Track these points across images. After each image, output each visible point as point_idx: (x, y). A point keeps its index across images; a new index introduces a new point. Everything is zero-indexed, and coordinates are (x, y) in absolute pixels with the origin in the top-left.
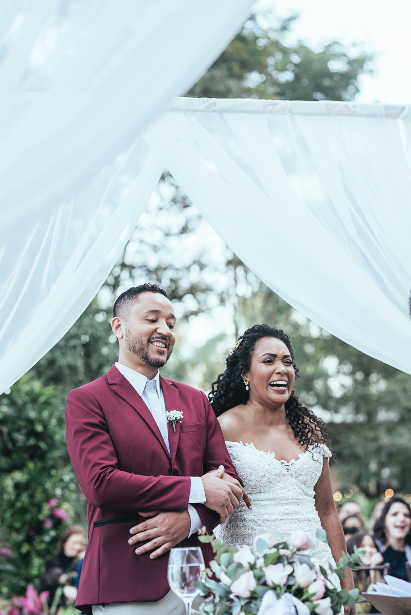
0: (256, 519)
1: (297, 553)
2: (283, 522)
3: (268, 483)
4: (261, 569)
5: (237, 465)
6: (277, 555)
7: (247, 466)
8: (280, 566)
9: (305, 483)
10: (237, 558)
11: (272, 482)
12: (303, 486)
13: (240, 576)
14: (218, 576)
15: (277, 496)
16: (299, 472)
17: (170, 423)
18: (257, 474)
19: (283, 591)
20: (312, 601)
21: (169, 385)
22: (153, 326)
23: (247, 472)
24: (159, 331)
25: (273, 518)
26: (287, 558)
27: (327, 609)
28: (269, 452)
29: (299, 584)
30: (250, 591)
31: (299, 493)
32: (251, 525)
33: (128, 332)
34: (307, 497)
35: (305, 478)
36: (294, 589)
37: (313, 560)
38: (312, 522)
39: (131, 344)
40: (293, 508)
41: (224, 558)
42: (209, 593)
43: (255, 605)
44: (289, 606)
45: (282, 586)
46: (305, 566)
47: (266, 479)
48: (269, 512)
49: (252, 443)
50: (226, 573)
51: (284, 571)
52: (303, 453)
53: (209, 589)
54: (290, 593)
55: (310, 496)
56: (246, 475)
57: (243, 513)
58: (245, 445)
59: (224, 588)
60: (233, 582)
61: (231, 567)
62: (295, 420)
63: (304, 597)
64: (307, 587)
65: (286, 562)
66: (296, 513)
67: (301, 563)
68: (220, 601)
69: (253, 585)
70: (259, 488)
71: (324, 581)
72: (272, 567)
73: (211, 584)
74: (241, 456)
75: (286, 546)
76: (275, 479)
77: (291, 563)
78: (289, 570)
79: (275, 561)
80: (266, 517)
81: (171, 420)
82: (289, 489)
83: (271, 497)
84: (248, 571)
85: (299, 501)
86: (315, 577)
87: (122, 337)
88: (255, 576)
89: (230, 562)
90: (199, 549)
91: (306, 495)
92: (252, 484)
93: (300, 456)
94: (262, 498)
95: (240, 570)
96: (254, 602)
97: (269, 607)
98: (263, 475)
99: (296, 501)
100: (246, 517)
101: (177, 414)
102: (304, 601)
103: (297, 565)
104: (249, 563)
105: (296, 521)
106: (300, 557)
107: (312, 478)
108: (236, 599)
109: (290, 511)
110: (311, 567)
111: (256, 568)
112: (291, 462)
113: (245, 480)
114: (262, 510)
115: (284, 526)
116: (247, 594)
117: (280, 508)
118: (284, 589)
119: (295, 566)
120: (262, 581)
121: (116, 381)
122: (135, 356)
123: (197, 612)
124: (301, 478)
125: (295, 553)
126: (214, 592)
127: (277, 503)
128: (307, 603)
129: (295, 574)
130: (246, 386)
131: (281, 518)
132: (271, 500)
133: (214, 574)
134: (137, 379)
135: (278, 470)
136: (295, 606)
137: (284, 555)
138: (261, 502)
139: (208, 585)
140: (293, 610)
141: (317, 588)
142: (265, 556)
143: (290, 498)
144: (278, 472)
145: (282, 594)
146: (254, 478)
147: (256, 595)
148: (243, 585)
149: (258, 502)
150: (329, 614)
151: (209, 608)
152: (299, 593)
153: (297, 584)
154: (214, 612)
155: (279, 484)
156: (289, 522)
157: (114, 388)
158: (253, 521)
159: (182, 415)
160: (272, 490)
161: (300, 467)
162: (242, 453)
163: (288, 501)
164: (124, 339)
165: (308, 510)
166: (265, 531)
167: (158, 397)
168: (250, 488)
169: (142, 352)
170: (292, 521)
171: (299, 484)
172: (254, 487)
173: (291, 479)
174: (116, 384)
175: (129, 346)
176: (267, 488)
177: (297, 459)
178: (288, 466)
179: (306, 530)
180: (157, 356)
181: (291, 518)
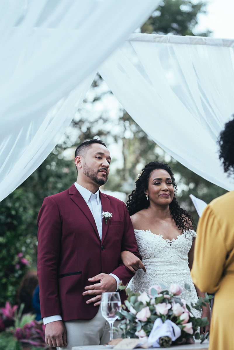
1: (174, 297)
2: (168, 275)
3: (159, 252)
4: (153, 305)
5: (141, 242)
6: (163, 298)
7: (146, 243)
8: (164, 304)
9: (181, 252)
10: (140, 299)
11: (161, 251)
12: (180, 254)
13: (141, 309)
14: (129, 308)
15: (165, 260)
16: (177, 246)
17: (104, 219)
18: (152, 247)
19: (165, 319)
20: (181, 324)
21: (105, 197)
22: (99, 162)
23: (147, 246)
25: (162, 273)
26: (168, 299)
27: (190, 329)
28: (159, 235)
29: (175, 315)
30: (147, 318)
31: (177, 258)
32: (150, 276)
33: (85, 164)
34: (182, 260)
35: (181, 249)
36: (172, 317)
37: (182, 301)
38: (185, 275)
40: (174, 267)
41: (132, 298)
42: (123, 318)
43: (150, 326)
44: (169, 327)
45: (165, 315)
46: (178, 305)
47: (157, 250)
48: (160, 269)
49: (149, 230)
50: (134, 308)
51: (166, 307)
52: (180, 235)
53: (123, 316)
54: (170, 319)
55: (185, 260)
56: (146, 248)
58: (145, 231)
59: (132, 316)
60: (137, 313)
61: (136, 304)
62: (176, 215)
63: (177, 322)
64: (179, 316)
65: (167, 302)
66: (176, 270)
67: (176, 303)
68: (129, 323)
69: (149, 314)
70: (154, 255)
71: (188, 313)
72: (160, 304)
73: (125, 313)
74: (143, 237)
75: (167, 293)
76: (163, 250)
77: (170, 303)
78: (169, 306)
79: (161, 301)
80: (158, 272)
81: (105, 217)
82: (172, 256)
83: (161, 260)
84: (146, 307)
85: (177, 263)
86: (183, 310)
88: (150, 310)
89: (136, 301)
90: (118, 294)
91: (183, 259)
92: (149, 252)
93: (178, 237)
94: (156, 261)
95: (141, 306)
96: (149, 324)
97: (158, 327)
98: (156, 247)
99: (175, 263)
101: (108, 214)
102: (177, 324)
104: (147, 302)
105: (176, 275)
106: (175, 299)
107: (185, 249)
108: (139, 322)
109: (172, 269)
110: (182, 305)
111: (150, 305)
112: (173, 240)
113: (146, 251)
114: (156, 268)
115: (168, 277)
116: (146, 320)
117: (166, 267)
118: (166, 317)
119: (173, 304)
120: (154, 312)
123: (116, 329)
124: (178, 249)
125: (172, 297)
126: (126, 318)
127: (164, 264)
128: (179, 325)
129: (173, 309)
130: (147, 197)
131: (167, 273)
132: (161, 262)
133: (127, 308)
134: (85, 193)
135: (165, 244)
136: (172, 327)
137: (166, 298)
138: (155, 263)
139: (123, 314)
140: (171, 329)
141: (184, 317)
142: (156, 298)
143: (172, 261)
144: (165, 246)
145: (165, 320)
146: (151, 250)
147: (150, 320)
148: (143, 314)
149: (153, 263)
150: (191, 332)
151: (123, 327)
152: (175, 319)
153: (173, 315)
154: (126, 329)
155: (166, 253)
156: (171, 275)
157: (72, 197)
158: (151, 274)
159: (112, 215)
160: (161, 256)
161: (178, 243)
162: (144, 235)
163: (171, 263)
164: (82, 169)
165: (183, 268)
166: (157, 280)
167: (98, 204)
168: (149, 255)
169: (93, 176)
170: (173, 275)
171: (177, 253)
172: (151, 254)
173: (172, 250)
174: (73, 195)
175: (85, 172)
176: (159, 255)
177: (176, 238)
178: (171, 242)
179: (181, 280)
180: (102, 178)
181: (173, 273)
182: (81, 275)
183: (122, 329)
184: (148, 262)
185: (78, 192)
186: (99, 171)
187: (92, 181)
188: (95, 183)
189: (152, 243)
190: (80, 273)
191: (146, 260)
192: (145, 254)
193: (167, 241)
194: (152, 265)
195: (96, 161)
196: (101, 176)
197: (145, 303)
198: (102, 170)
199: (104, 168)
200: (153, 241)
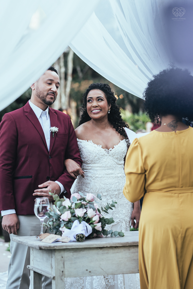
0: (92, 176)
2: (105, 178)
3: (98, 159)
4: (73, 209)
5: (84, 151)
6: (81, 204)
7: (88, 152)
8: (81, 209)
9: (117, 158)
10: (64, 203)
11: (100, 159)
12: (116, 161)
13: (65, 212)
14: (55, 210)
15: (103, 166)
16: (113, 154)
17: (52, 133)
18: (92, 155)
19: (82, 220)
20: (93, 224)
21: (53, 113)
22: (49, 87)
23: (89, 154)
24: (52, 89)
25: (100, 176)
26: (84, 205)
27: (100, 227)
28: (99, 145)
30: (68, 219)
31: (114, 164)
32: (90, 179)
33: (38, 88)
34: (118, 166)
35: (117, 157)
36: (86, 219)
37: (95, 206)
38: (120, 178)
39: (38, 94)
40: (110, 171)
41: (58, 203)
43: (70, 225)
44: (84, 227)
45: (82, 217)
46: (91, 209)
47: (97, 157)
48: (98, 173)
49: (91, 140)
50: (59, 210)
51: (83, 211)
54: (85, 221)
56: (88, 156)
57: (87, 173)
58: (88, 141)
59: (57, 215)
60: (61, 214)
61: (61, 208)
63: (91, 222)
64: (92, 218)
66: (112, 174)
68: (55, 221)
69: (69, 216)
70: (94, 162)
71: (99, 215)
72: (78, 209)
74: (86, 146)
75: (84, 199)
76: (102, 157)
77: (85, 208)
78: (85, 211)
79: (80, 207)
80: (97, 175)
81: (52, 131)
82: (109, 162)
83: (100, 166)
84: (68, 210)
85: (114, 168)
86: (95, 213)
87: (34, 90)
88: (71, 212)
89: (61, 205)
91: (118, 164)
92: (91, 159)
93: (115, 146)
94: (96, 166)
95: (65, 210)
96: (70, 223)
97: (76, 226)
98: (96, 155)
99: (112, 168)
100: (88, 175)
101: (55, 129)
102: (90, 224)
103: (88, 209)
104: (69, 206)
105: (112, 178)
106: (90, 205)
107: (120, 156)
108: (62, 221)
109: (109, 173)
110: (94, 210)
111: (71, 209)
112: (110, 149)
113: (88, 158)
114: (95, 172)
115: (105, 180)
116: (67, 220)
117: (104, 171)
120: (74, 214)
121: (28, 110)
122: (39, 99)
124: (115, 157)
125: (88, 203)
127: (102, 169)
128: (91, 225)
129: (87, 213)
131: (104, 176)
134: (37, 111)
135: (103, 153)
136: (86, 226)
137: (83, 204)
138: (95, 168)
141: (96, 219)
142: (76, 204)
143: (109, 167)
144: (103, 154)
146: (91, 157)
147: (71, 220)
148: (66, 216)
150: (100, 229)
151: (51, 223)
152: (88, 220)
153: (88, 217)
154: (53, 225)
155: (104, 160)
156: (108, 178)
157: (26, 114)
158: (91, 177)
159: (58, 130)
160: (100, 163)
161: (114, 152)
162: (86, 145)
163: (108, 168)
164: (35, 91)
165: (118, 172)
166: (96, 182)
167: (47, 119)
168: (90, 161)
169: (43, 98)
170: (109, 178)
171: (114, 160)
172: (92, 161)
173: (109, 157)
174: (27, 112)
175: (37, 94)
176: (98, 161)
177: (113, 148)
178: (108, 151)
179: (116, 182)
180: (50, 100)
181: (109, 176)
182: (31, 179)
183: (50, 225)
184: (89, 167)
185: (31, 110)
186: (48, 94)
187: (42, 102)
188: (44, 103)
189: (93, 152)
190: (31, 177)
191: (88, 165)
192: (87, 160)
193: (105, 150)
194: (93, 169)
195: (46, 86)
196: (50, 99)
197: (67, 207)
198: (51, 94)
199: (52, 92)
200: (93, 150)
